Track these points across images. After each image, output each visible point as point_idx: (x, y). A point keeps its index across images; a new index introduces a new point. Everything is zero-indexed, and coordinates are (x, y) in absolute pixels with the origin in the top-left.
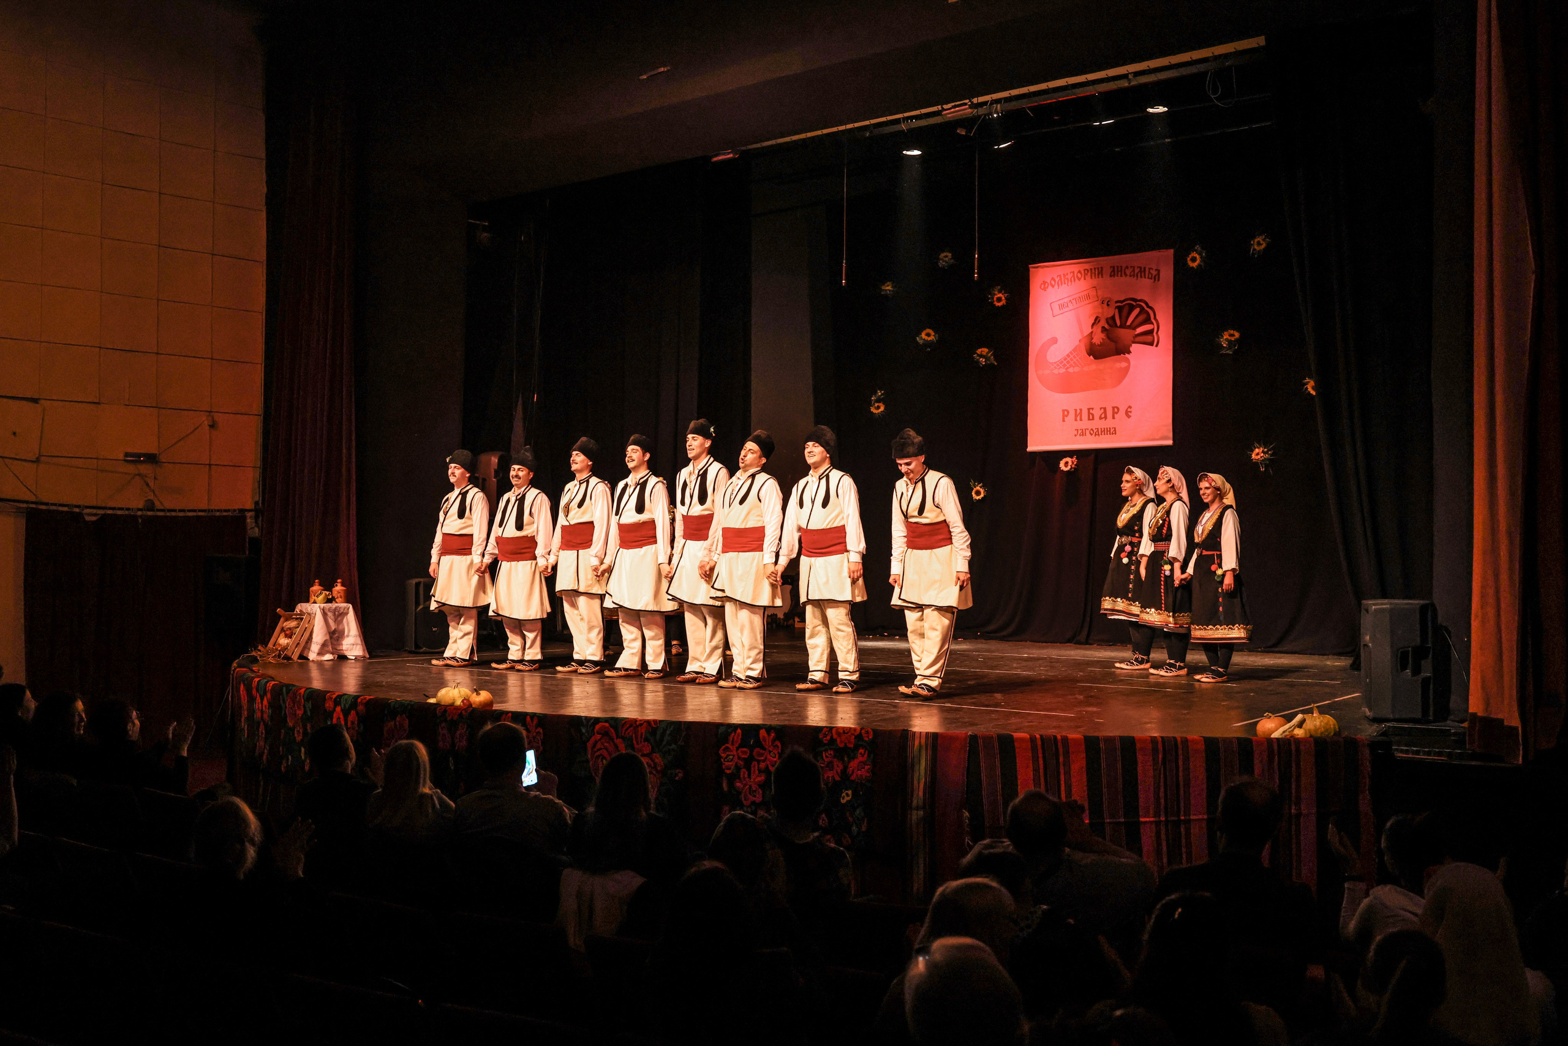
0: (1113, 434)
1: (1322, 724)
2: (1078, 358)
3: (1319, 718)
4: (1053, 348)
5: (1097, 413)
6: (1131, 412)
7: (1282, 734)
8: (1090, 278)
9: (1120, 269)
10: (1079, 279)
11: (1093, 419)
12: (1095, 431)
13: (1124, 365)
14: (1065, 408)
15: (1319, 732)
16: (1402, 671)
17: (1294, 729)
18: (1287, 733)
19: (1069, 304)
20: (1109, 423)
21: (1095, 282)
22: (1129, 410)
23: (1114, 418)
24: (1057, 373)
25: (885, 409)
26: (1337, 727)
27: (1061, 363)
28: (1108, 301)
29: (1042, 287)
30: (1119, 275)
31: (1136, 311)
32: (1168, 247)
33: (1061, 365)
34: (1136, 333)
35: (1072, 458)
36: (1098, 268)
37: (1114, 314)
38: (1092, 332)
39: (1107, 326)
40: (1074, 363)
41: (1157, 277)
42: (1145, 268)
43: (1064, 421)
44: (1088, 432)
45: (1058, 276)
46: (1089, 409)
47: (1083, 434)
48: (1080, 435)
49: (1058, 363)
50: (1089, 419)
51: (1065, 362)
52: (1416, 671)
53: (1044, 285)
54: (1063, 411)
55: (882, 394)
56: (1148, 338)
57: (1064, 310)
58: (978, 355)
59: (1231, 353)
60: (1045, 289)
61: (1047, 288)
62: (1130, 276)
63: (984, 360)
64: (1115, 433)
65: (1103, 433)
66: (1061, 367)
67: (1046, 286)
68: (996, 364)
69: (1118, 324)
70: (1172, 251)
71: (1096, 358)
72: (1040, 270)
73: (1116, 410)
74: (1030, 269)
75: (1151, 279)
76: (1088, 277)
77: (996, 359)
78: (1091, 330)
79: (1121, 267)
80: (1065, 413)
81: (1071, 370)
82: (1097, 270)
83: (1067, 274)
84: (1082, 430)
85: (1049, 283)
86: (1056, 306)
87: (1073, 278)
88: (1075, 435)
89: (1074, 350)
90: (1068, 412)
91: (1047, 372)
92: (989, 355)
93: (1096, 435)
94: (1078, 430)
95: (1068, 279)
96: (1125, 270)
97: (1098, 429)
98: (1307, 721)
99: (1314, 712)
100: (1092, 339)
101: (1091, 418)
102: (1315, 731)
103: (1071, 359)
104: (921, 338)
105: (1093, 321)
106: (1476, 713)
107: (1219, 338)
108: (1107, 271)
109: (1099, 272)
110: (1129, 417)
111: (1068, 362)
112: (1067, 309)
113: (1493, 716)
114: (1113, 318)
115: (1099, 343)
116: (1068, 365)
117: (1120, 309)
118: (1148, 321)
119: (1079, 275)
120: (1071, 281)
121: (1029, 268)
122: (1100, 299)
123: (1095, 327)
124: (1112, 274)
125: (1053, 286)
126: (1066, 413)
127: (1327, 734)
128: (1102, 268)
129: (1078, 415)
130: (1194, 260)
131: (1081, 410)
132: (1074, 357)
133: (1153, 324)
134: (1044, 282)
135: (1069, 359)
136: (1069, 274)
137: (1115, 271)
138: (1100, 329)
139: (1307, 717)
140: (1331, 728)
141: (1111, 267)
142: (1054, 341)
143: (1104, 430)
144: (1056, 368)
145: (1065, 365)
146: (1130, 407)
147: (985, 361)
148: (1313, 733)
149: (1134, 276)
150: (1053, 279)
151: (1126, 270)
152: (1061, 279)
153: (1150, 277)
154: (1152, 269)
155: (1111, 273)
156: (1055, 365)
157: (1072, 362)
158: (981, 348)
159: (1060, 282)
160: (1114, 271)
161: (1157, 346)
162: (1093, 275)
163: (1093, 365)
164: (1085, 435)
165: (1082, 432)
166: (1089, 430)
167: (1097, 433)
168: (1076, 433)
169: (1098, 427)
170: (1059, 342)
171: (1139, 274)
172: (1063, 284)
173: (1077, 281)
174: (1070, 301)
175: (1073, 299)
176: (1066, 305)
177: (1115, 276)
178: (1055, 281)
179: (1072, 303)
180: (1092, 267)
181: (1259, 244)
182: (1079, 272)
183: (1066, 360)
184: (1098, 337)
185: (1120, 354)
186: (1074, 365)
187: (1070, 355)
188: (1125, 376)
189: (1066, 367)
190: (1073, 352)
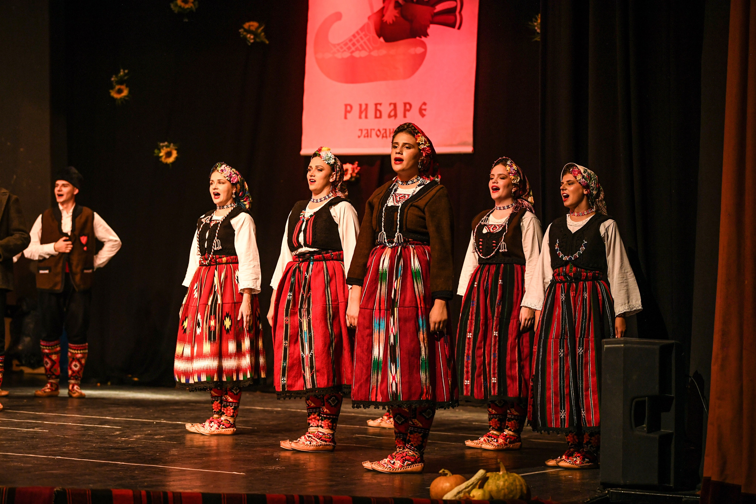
1: (507, 484)
2: (365, 39)
3: (503, 477)
4: (336, 25)
5: (386, 109)
6: (425, 110)
7: (456, 496)
11: (381, 117)
12: (382, 132)
13: (420, 50)
14: (348, 102)
15: (503, 491)
16: (636, 426)
17: (473, 488)
18: (461, 495)
22: (424, 107)
23: (405, 116)
25: (130, 92)
26: (524, 488)
33: (345, 48)
34: (436, 11)
35: (353, 164)
38: (383, 8)
40: (361, 45)
43: (346, 118)
44: (374, 133)
46: (376, 105)
48: (365, 137)
49: (342, 45)
50: (376, 117)
52: (654, 426)
54: (346, 105)
55: (125, 75)
56: (451, 17)
58: (245, 30)
63: (252, 37)
66: (345, 51)
68: (267, 42)
71: (387, 40)
73: (407, 107)
77: (267, 38)
80: (348, 109)
81: (357, 54)
84: (367, 130)
88: (359, 137)
89: (362, 29)
90: (351, 107)
91: (328, 55)
92: (260, 30)
93: (383, 137)
94: (361, 130)
98: (490, 481)
99: (501, 469)
100: (383, 16)
101: (378, 115)
102: (497, 492)
104: (176, 5)
106: (710, 478)
107: (532, 21)
110: (423, 115)
111: (354, 44)
113: (729, 481)
115: (391, 22)
116: (353, 49)
126: (349, 108)
127: (511, 496)
129: (363, 111)
131: (367, 105)
132: (361, 38)
135: (354, 40)
138: (392, 6)
139: (489, 474)
140: (516, 489)
142: (338, 16)
144: (338, 51)
145: (349, 48)
146: (425, 104)
147: (254, 39)
148: (494, 494)
156: (338, 47)
158: (249, 21)
161: (459, 28)
164: (371, 137)
165: (367, 133)
166: (376, 129)
167: (385, 135)
168: (359, 133)
169: (385, 128)
170: (344, 18)
183: (352, 42)
184: (391, 15)
185: (415, 37)
186: (360, 48)
187: (356, 35)
188: (420, 64)
189: (351, 51)
190: (360, 32)
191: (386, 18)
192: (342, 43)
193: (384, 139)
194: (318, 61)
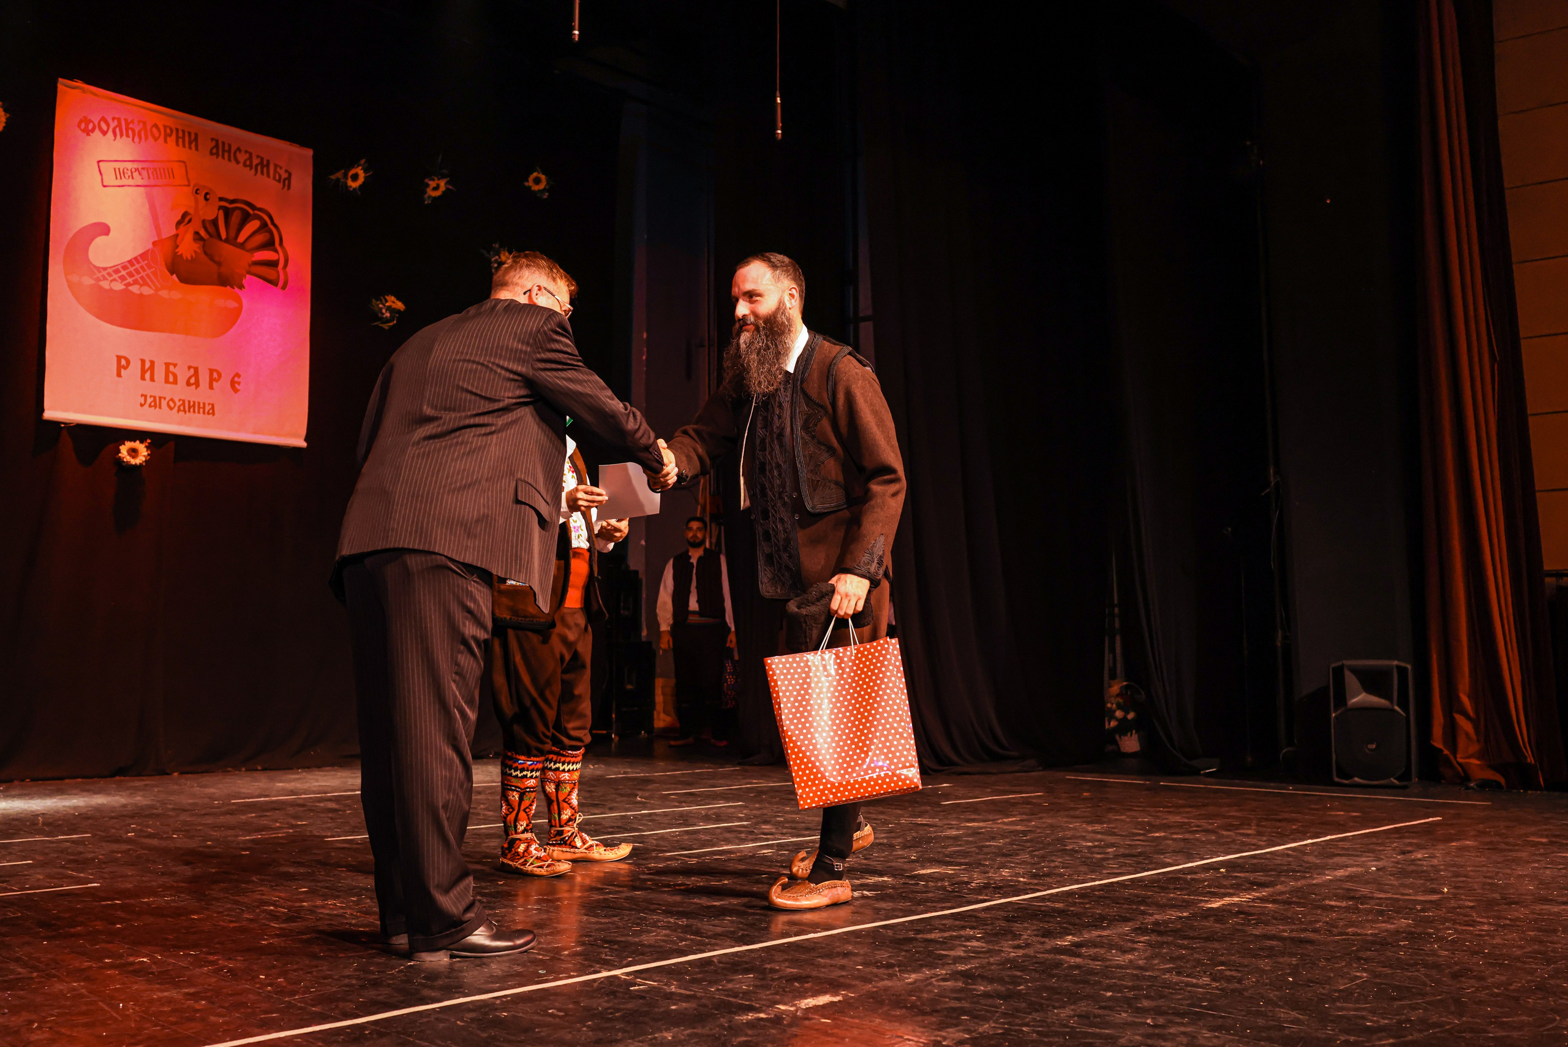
0: (208, 413)
4: (100, 240)
5: (183, 374)
6: (239, 383)
8: (174, 144)
9: (227, 148)
10: (156, 139)
11: (175, 382)
12: (178, 404)
13: (232, 304)
14: (121, 354)
19: (136, 174)
20: (201, 395)
21: (181, 152)
22: (236, 379)
23: (211, 387)
24: (107, 287)
27: (117, 271)
28: (207, 194)
29: (83, 126)
30: (226, 155)
31: (253, 225)
32: (303, 144)
33: (115, 276)
34: (254, 259)
36: (190, 133)
37: (217, 219)
38: (177, 236)
39: (203, 233)
40: (142, 278)
41: (287, 182)
42: (268, 162)
43: (119, 375)
45: (113, 119)
46: (167, 365)
47: (156, 403)
48: (150, 406)
49: (110, 270)
50: (167, 381)
51: (123, 273)
53: (84, 124)
54: (119, 358)
56: (271, 274)
57: (125, 181)
59: (387, 328)
60: (88, 132)
61: (93, 130)
62: (245, 165)
64: (213, 414)
65: (192, 410)
66: (115, 280)
67: (91, 126)
69: (224, 235)
70: (310, 153)
71: (185, 280)
72: (77, 93)
73: (214, 376)
74: (60, 87)
75: (279, 181)
76: (172, 140)
78: (174, 232)
79: (230, 146)
80: (122, 364)
81: (135, 289)
82: (186, 134)
83: (132, 122)
84: (155, 397)
85: (96, 124)
86: (108, 169)
87: (143, 133)
88: (142, 405)
89: (142, 255)
90: (128, 361)
91: (87, 279)
93: (179, 410)
94: (145, 396)
95: (133, 131)
96: (235, 153)
97: (184, 401)
100: (177, 247)
101: (171, 379)
103: (136, 270)
105: (179, 218)
108: (206, 143)
109: (191, 140)
110: (236, 391)
112: (130, 182)
114: (215, 222)
115: (190, 258)
116: (130, 280)
117: (228, 213)
118: (269, 245)
119: (154, 129)
120: (140, 138)
121: (57, 82)
122: (192, 184)
123: (182, 228)
124: (214, 151)
125: (104, 133)
126: (123, 362)
128: (196, 135)
129: (147, 370)
130: (355, 177)
131: (152, 363)
132: (142, 267)
133: (276, 251)
134: (85, 118)
136: (136, 121)
137: (219, 149)
138: (189, 237)
141: (212, 139)
142: (104, 229)
143: (194, 406)
144: (105, 279)
145: (123, 278)
146: (238, 375)
149: (251, 169)
150: (103, 119)
151: (238, 153)
153: (277, 177)
154: (281, 168)
155: (213, 148)
156: (104, 273)
157: (137, 277)
159: (118, 130)
160: (217, 146)
161: (284, 288)
162: (180, 141)
163: (175, 292)
164: (160, 408)
165: (155, 400)
166: (167, 400)
167: (182, 408)
168: (142, 400)
169: (183, 398)
170: (111, 234)
171: (259, 167)
172: (124, 137)
173: (151, 139)
174: (137, 170)
175: (143, 169)
176: (130, 174)
177: (218, 156)
178: (108, 125)
179: (140, 174)
180: (179, 127)
181: (436, 188)
182: (156, 126)
183: (127, 271)
184: (188, 247)
185: (225, 286)
186: (141, 282)
187: (135, 262)
188: (233, 323)
189: (126, 282)
190: (139, 258)
191: (180, 251)
192: (110, 268)
193: (181, 413)
194: (70, 285)
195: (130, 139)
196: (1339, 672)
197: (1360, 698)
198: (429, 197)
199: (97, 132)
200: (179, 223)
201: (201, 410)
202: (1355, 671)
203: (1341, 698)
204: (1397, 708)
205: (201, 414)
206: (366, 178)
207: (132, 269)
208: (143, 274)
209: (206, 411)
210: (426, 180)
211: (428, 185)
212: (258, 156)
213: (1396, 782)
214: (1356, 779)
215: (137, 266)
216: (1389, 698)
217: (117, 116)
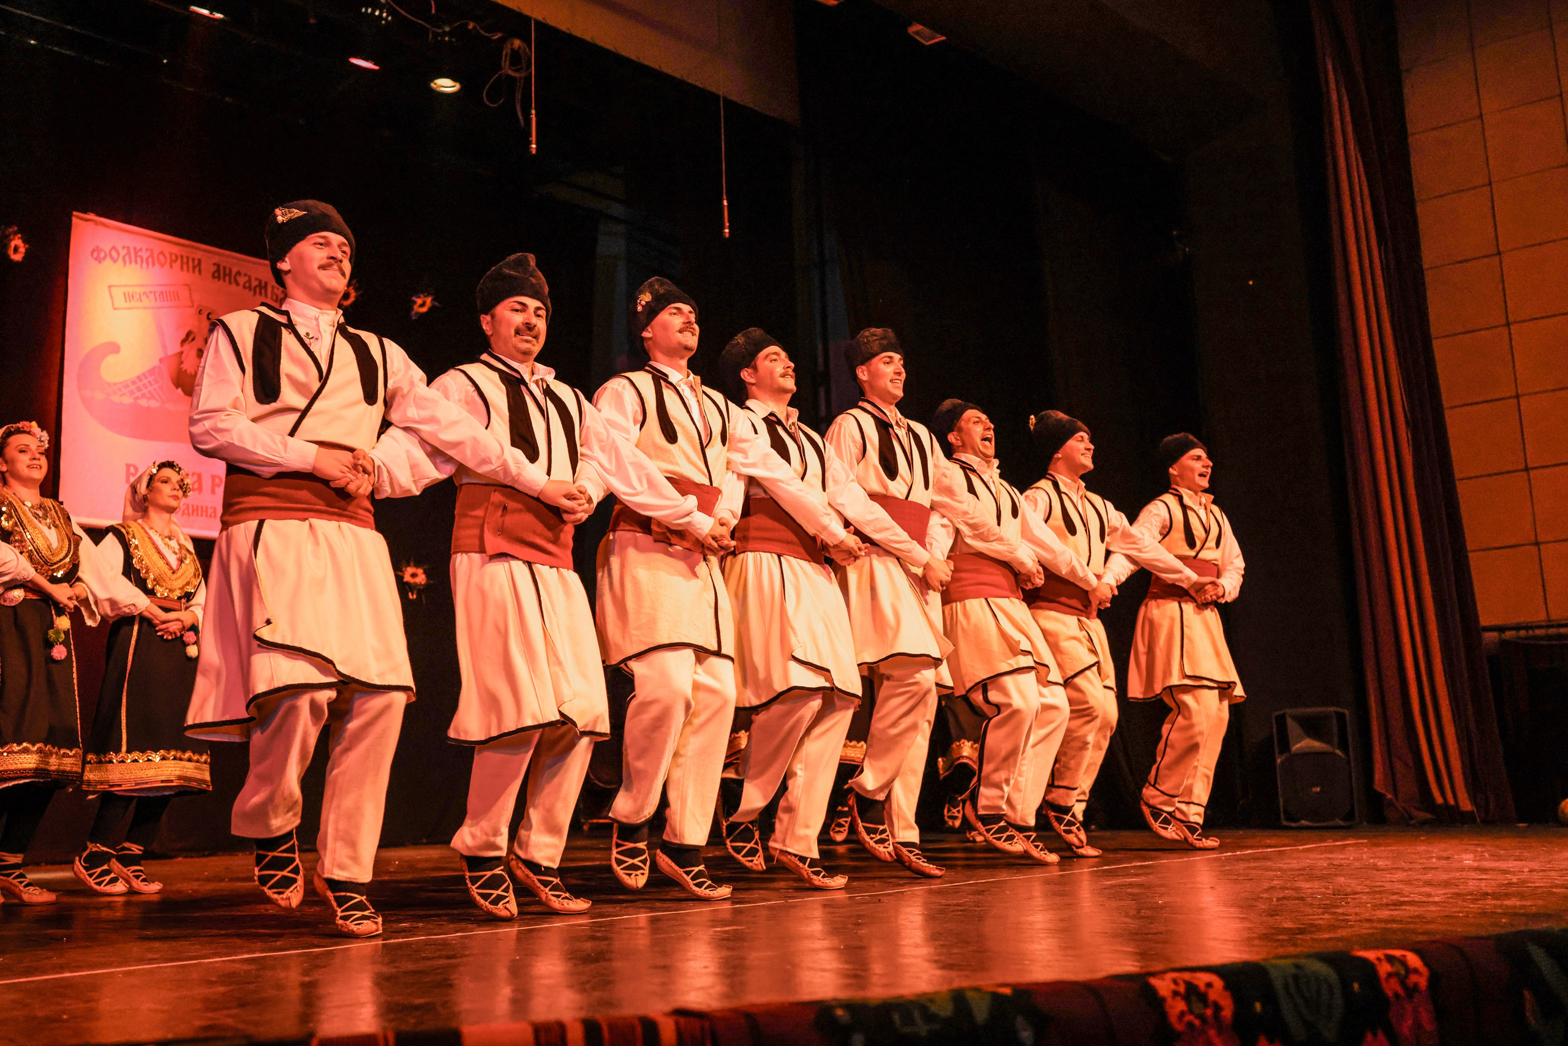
0: (211, 516)
2: (156, 386)
4: (111, 359)
8: (179, 269)
9: (228, 272)
10: (162, 265)
14: (131, 462)
19: (144, 298)
20: (204, 499)
21: (186, 277)
23: (213, 492)
24: (118, 400)
27: (126, 387)
28: (209, 314)
29: (95, 254)
30: (227, 278)
33: (124, 391)
36: (193, 260)
38: (182, 353)
40: (149, 392)
42: (266, 283)
45: (123, 248)
49: (120, 386)
51: (133, 387)
53: (98, 255)
54: (128, 466)
57: (134, 304)
60: (99, 260)
61: (104, 258)
62: (244, 287)
65: (195, 513)
66: (125, 395)
67: (102, 255)
72: (90, 225)
74: (74, 220)
76: (177, 266)
78: (178, 349)
79: (230, 271)
81: (143, 402)
82: (190, 260)
83: (141, 250)
85: (108, 252)
86: (118, 293)
87: (150, 260)
89: (151, 372)
91: (99, 395)
93: (183, 514)
95: (141, 258)
96: (236, 276)
100: (182, 363)
103: (144, 385)
105: (183, 336)
108: (208, 267)
109: (195, 265)
111: (139, 389)
112: (139, 304)
116: (138, 394)
119: (161, 257)
120: (148, 264)
121: (72, 215)
122: (196, 305)
123: (187, 346)
124: (216, 275)
125: (115, 261)
126: (132, 470)
128: (200, 261)
132: (149, 382)
134: (97, 247)
136: (144, 249)
137: (219, 273)
138: (192, 353)
141: (214, 264)
142: (114, 348)
143: (197, 509)
144: (115, 393)
145: (132, 393)
149: (250, 290)
150: (114, 248)
151: (238, 278)
152: (129, 253)
153: (274, 297)
155: (215, 272)
156: (115, 388)
157: (145, 391)
159: (127, 258)
160: (218, 270)
162: (185, 267)
163: (179, 404)
167: (186, 512)
170: (121, 353)
171: (258, 289)
172: (133, 263)
173: (157, 266)
174: (145, 293)
175: (151, 292)
176: (138, 297)
177: (219, 280)
178: (118, 254)
179: (147, 297)
180: (184, 254)
181: (423, 305)
182: (162, 253)
183: (136, 386)
184: (192, 363)
186: (149, 396)
187: (143, 378)
189: (134, 396)
190: (147, 374)
191: (184, 366)
192: (121, 383)
193: (186, 517)
194: (84, 400)
195: (139, 265)
196: (1281, 721)
197: (1304, 744)
198: (417, 313)
199: (108, 260)
200: (183, 342)
201: (204, 514)
202: (1297, 719)
203: (1285, 746)
204: (1338, 752)
205: (204, 518)
206: (356, 297)
207: (140, 384)
208: (151, 388)
209: (209, 512)
210: (414, 298)
211: (415, 302)
212: (256, 279)
213: (1341, 823)
214: (1304, 823)
215: (145, 381)
216: (1329, 742)
217: (127, 244)
